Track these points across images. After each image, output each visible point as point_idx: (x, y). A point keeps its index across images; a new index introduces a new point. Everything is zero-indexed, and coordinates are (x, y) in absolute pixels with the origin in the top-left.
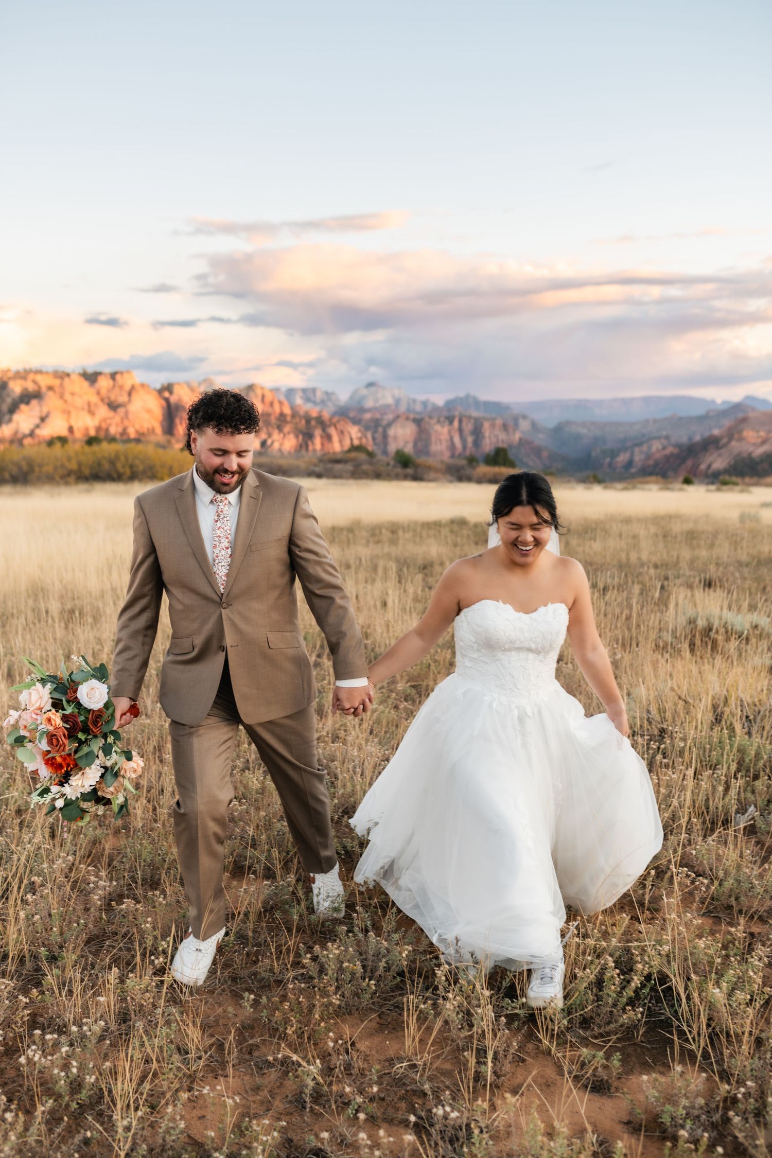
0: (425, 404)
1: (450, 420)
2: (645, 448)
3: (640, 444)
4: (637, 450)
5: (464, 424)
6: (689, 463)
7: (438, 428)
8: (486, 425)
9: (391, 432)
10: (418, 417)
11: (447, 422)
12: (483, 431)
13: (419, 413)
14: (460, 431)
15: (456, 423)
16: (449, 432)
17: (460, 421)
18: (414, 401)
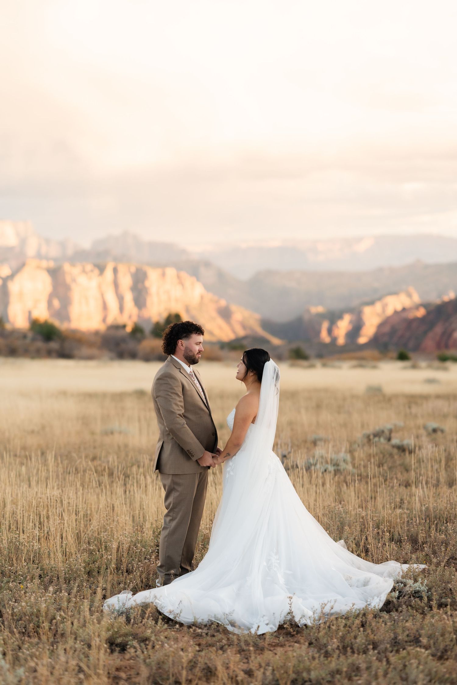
0: (63, 245)
1: (101, 269)
2: (378, 306)
3: (371, 303)
4: (367, 311)
5: (120, 275)
6: (438, 329)
7: (82, 280)
8: (153, 276)
9: (14, 287)
10: (52, 264)
11: (97, 271)
12: (147, 284)
13: (55, 260)
14: (116, 285)
15: (109, 274)
16: (100, 287)
17: (115, 271)
18: (48, 241)
